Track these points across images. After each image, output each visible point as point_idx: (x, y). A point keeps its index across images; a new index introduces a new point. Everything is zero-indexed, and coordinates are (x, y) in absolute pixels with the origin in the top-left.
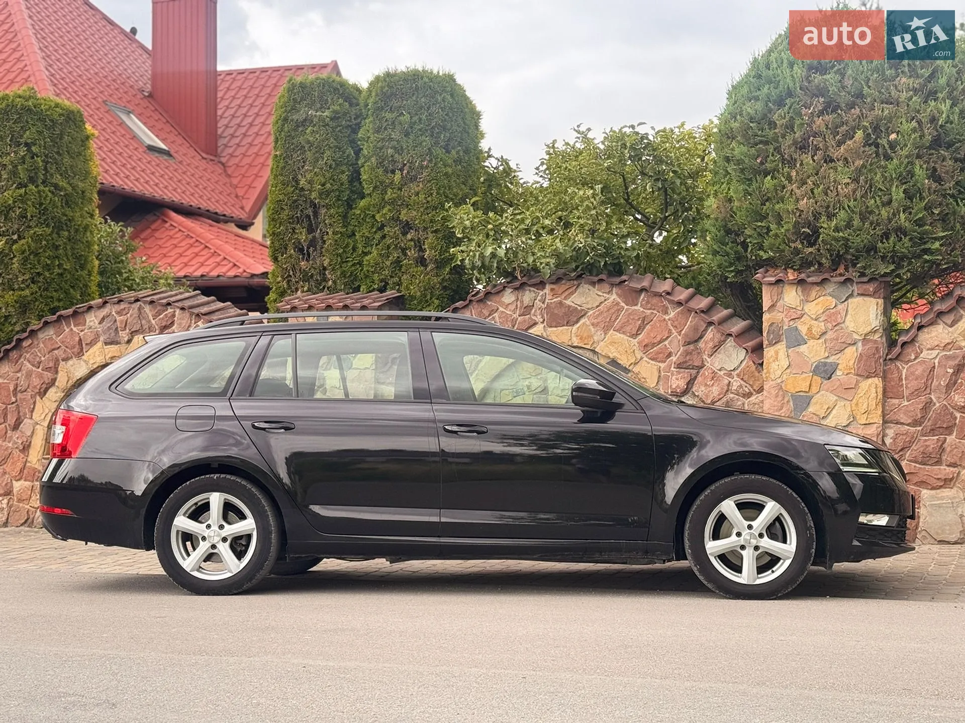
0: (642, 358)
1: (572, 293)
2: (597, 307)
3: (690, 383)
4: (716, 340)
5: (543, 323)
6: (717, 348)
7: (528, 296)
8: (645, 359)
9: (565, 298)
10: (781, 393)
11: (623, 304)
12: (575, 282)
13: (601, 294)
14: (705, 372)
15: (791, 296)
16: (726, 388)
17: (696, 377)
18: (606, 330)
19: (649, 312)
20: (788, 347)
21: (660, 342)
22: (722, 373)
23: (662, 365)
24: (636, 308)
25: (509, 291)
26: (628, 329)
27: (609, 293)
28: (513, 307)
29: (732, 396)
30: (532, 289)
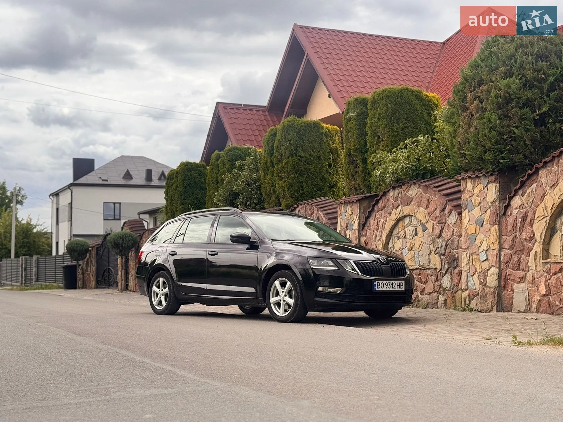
0: (428, 220)
1: (409, 190)
2: (416, 195)
3: (441, 231)
4: (449, 209)
5: (401, 204)
6: (450, 213)
7: (397, 192)
8: (430, 220)
9: (407, 192)
10: (466, 234)
11: (423, 194)
12: (409, 184)
13: (417, 189)
14: (446, 225)
15: (469, 185)
16: (452, 233)
17: (444, 228)
18: (418, 206)
19: (431, 196)
20: (469, 212)
21: (434, 211)
22: (451, 225)
23: (435, 222)
24: (427, 195)
25: (392, 190)
26: (423, 206)
27: (419, 188)
28: (392, 197)
29: (454, 236)
30: (398, 188)
